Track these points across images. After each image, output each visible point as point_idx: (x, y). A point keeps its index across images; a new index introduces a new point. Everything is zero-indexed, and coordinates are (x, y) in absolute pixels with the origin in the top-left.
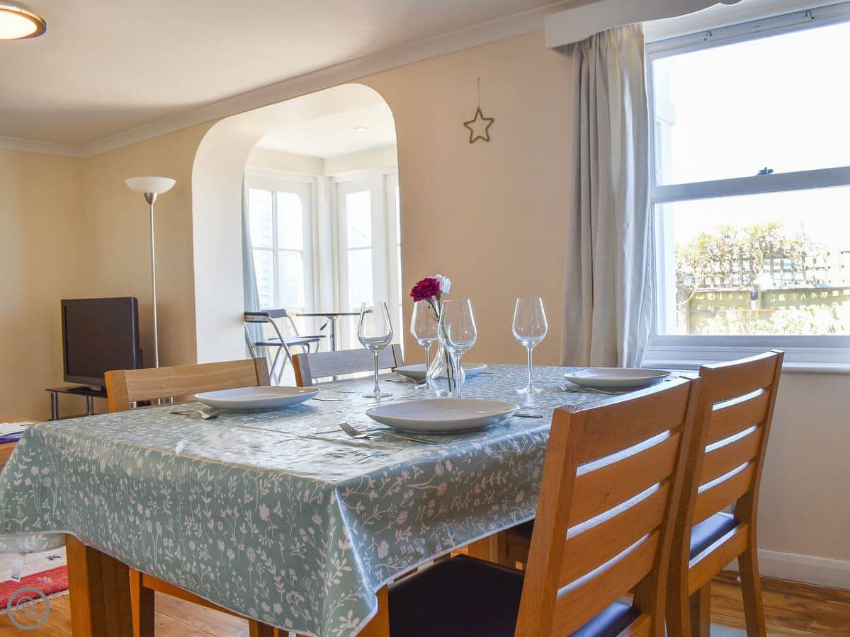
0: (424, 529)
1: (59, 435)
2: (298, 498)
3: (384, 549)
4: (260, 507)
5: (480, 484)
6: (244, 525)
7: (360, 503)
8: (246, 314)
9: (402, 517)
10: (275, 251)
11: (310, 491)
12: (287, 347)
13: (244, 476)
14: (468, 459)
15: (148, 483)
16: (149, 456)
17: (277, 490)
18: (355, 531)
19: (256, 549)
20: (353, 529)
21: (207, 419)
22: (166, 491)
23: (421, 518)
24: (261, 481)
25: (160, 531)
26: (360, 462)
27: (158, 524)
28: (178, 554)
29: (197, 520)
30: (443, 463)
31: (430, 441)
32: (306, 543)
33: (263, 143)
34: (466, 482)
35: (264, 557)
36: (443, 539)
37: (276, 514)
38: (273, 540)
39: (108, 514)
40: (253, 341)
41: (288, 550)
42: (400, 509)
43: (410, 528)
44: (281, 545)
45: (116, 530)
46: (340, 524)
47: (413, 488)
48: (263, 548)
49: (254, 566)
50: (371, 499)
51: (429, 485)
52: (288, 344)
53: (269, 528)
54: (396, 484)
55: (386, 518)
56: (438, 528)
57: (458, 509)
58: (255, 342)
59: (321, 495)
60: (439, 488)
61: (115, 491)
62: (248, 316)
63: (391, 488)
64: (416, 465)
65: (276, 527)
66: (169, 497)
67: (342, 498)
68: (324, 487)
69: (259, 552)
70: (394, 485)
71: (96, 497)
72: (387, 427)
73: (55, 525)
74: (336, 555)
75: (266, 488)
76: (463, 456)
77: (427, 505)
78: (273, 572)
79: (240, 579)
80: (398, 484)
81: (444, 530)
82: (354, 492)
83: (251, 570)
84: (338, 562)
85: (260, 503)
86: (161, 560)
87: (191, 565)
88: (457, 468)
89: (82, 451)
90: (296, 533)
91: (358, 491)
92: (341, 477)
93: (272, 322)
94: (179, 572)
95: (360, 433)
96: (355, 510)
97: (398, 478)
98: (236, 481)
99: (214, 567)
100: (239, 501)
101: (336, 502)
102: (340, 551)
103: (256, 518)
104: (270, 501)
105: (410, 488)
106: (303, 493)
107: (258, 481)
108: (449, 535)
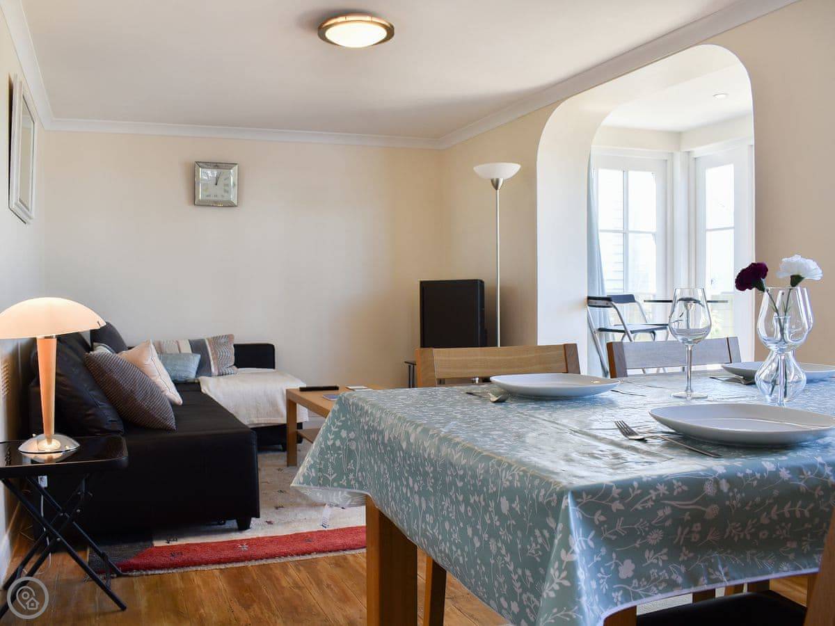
0: (685, 555)
1: (360, 404)
2: (534, 496)
3: (627, 569)
4: (501, 500)
5: (769, 513)
6: (488, 515)
7: (600, 512)
8: (589, 298)
9: (655, 536)
10: (625, 234)
11: (545, 490)
12: (632, 336)
13: (490, 465)
14: (754, 480)
15: (417, 459)
16: (420, 433)
17: (517, 484)
18: (591, 544)
19: (497, 541)
20: (588, 540)
21: (495, 402)
22: (429, 469)
23: (681, 543)
24: (504, 472)
25: (424, 506)
26: (616, 467)
27: (423, 498)
28: (436, 531)
29: (452, 502)
30: (716, 482)
31: (711, 453)
32: (541, 545)
33: (610, 121)
34: (747, 508)
35: (503, 552)
36: (711, 570)
37: (514, 509)
38: (512, 535)
39: (389, 483)
40: (596, 326)
41: (524, 550)
42: (652, 528)
43: (665, 551)
44: (518, 542)
45: (394, 499)
46: (567, 532)
47: (672, 506)
48: (504, 542)
49: (495, 559)
50: (615, 511)
51: (692, 504)
52: (631, 331)
53: (509, 522)
54: (649, 496)
55: (631, 535)
56: (706, 557)
57: (736, 539)
58: (598, 327)
59: (555, 496)
60: (708, 510)
61: (394, 462)
62: (592, 301)
63: (643, 500)
64: (678, 480)
65: (515, 523)
66: (431, 475)
67: (576, 504)
68: (558, 489)
69: (500, 545)
70: (647, 498)
71: (382, 465)
72: (673, 431)
73: (357, 485)
74: (556, 565)
75: (507, 480)
76: (746, 476)
77: (691, 527)
78: (511, 568)
79: (484, 569)
80: (651, 498)
81: (713, 560)
82: (593, 500)
83: (492, 562)
84: (557, 573)
85: (502, 495)
86: (424, 535)
87: (445, 544)
88: (736, 490)
89: (373, 421)
90: (532, 533)
91: (599, 499)
92: (582, 480)
93: (615, 307)
94: (437, 550)
95: (637, 434)
96: (593, 519)
97: (651, 491)
98: (484, 468)
99: (463, 551)
100: (485, 489)
101: (567, 507)
102: (561, 562)
103: (498, 510)
104: (511, 493)
105: (668, 505)
106: (539, 492)
107: (502, 471)
108: (720, 567)
